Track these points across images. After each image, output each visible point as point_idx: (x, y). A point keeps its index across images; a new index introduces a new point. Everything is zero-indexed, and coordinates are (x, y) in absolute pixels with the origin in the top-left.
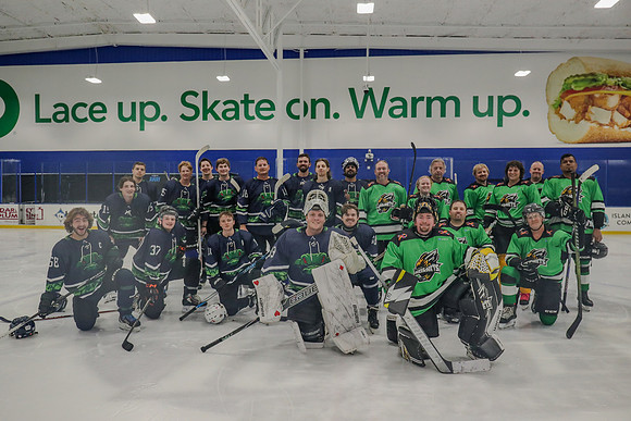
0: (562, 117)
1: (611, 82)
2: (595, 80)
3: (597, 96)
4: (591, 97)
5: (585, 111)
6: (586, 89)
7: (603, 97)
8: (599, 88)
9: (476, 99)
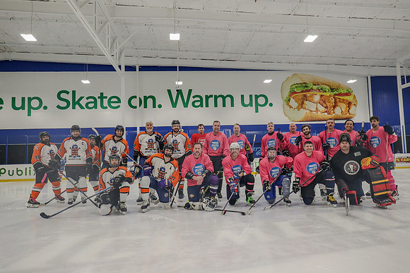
0: (291, 107)
1: (315, 87)
2: (307, 87)
3: (308, 95)
4: (305, 96)
5: (303, 103)
6: (302, 92)
7: (311, 96)
8: (309, 91)
9: (242, 96)
